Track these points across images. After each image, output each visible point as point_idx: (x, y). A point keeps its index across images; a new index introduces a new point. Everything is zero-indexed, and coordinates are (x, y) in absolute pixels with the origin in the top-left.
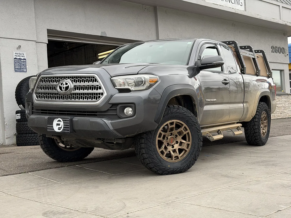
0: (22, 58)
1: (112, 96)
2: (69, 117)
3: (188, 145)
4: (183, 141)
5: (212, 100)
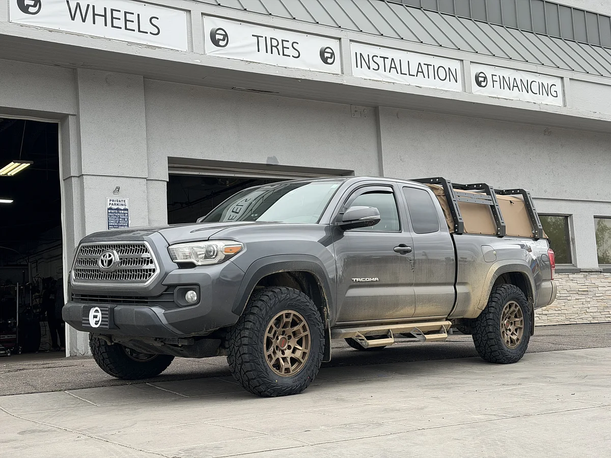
0: (122, 208)
1: (166, 274)
2: (109, 306)
3: (304, 354)
4: (298, 347)
5: (366, 279)
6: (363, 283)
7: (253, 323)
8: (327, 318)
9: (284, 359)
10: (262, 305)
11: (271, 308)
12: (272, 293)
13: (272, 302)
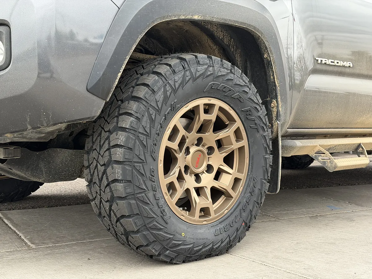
3: (237, 180)
4: (226, 168)
5: (336, 61)
6: (331, 68)
7: (137, 118)
8: (277, 119)
9: (199, 191)
10: (156, 82)
11: (175, 91)
12: (178, 61)
13: (176, 78)
